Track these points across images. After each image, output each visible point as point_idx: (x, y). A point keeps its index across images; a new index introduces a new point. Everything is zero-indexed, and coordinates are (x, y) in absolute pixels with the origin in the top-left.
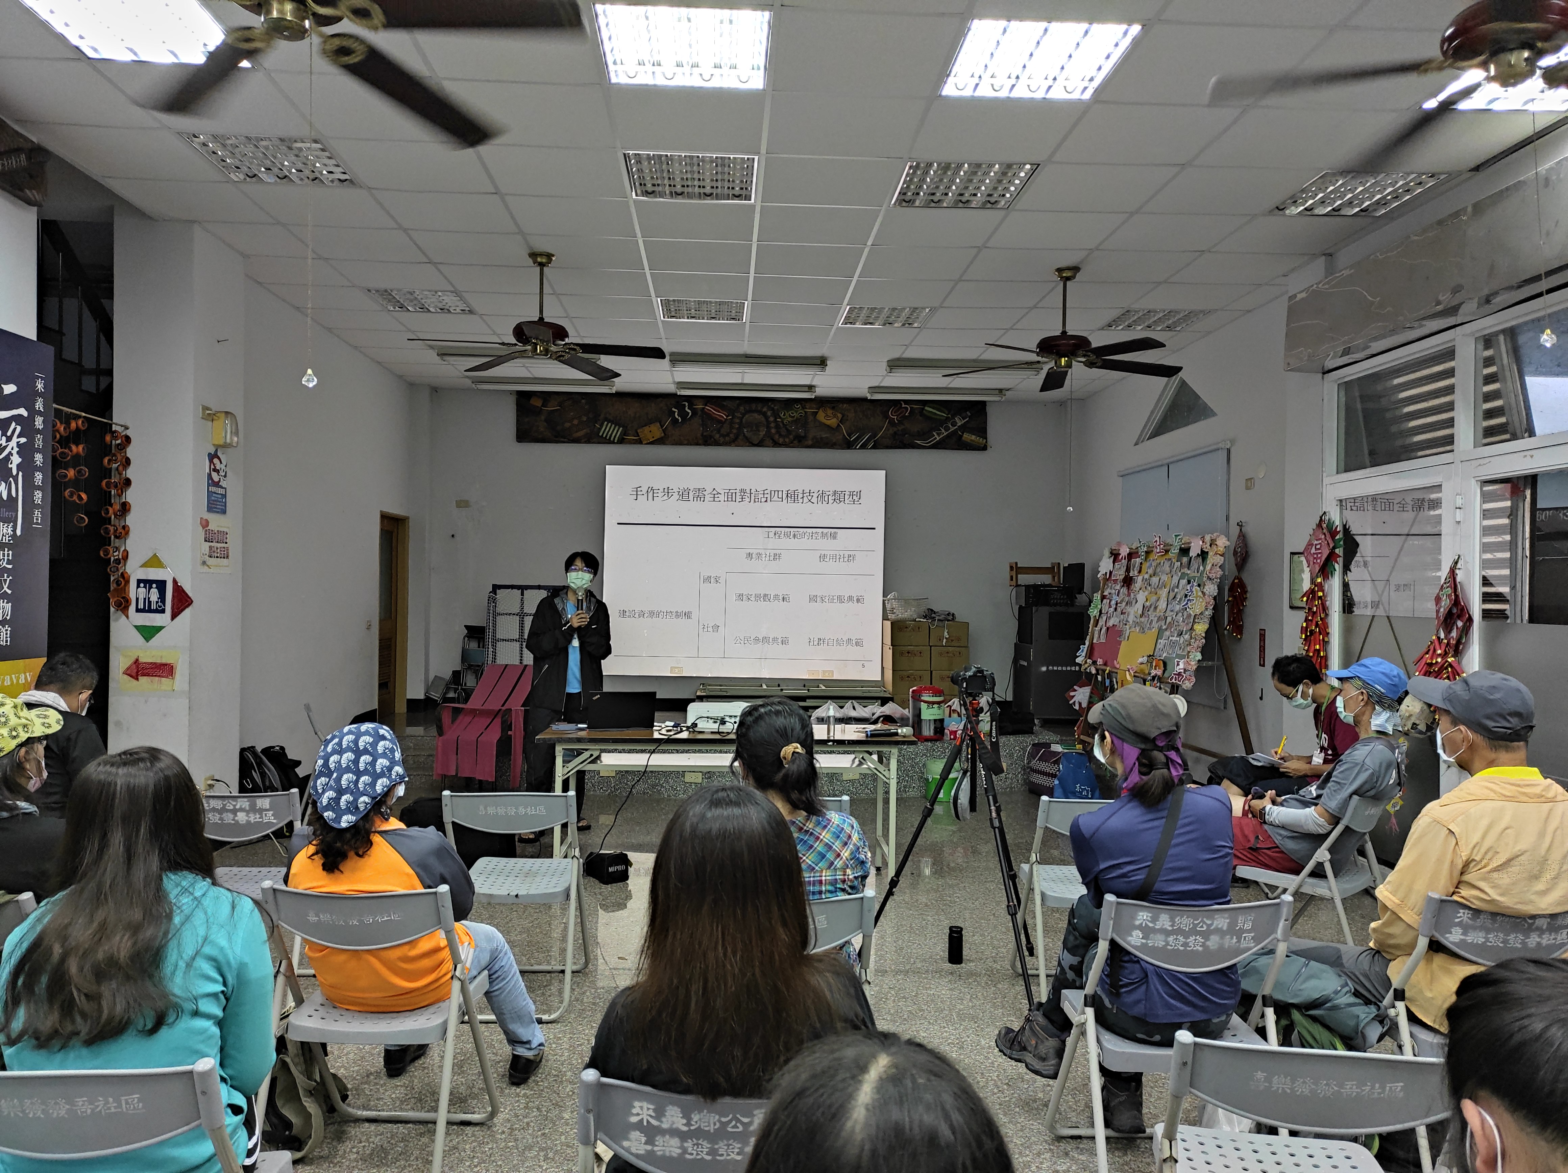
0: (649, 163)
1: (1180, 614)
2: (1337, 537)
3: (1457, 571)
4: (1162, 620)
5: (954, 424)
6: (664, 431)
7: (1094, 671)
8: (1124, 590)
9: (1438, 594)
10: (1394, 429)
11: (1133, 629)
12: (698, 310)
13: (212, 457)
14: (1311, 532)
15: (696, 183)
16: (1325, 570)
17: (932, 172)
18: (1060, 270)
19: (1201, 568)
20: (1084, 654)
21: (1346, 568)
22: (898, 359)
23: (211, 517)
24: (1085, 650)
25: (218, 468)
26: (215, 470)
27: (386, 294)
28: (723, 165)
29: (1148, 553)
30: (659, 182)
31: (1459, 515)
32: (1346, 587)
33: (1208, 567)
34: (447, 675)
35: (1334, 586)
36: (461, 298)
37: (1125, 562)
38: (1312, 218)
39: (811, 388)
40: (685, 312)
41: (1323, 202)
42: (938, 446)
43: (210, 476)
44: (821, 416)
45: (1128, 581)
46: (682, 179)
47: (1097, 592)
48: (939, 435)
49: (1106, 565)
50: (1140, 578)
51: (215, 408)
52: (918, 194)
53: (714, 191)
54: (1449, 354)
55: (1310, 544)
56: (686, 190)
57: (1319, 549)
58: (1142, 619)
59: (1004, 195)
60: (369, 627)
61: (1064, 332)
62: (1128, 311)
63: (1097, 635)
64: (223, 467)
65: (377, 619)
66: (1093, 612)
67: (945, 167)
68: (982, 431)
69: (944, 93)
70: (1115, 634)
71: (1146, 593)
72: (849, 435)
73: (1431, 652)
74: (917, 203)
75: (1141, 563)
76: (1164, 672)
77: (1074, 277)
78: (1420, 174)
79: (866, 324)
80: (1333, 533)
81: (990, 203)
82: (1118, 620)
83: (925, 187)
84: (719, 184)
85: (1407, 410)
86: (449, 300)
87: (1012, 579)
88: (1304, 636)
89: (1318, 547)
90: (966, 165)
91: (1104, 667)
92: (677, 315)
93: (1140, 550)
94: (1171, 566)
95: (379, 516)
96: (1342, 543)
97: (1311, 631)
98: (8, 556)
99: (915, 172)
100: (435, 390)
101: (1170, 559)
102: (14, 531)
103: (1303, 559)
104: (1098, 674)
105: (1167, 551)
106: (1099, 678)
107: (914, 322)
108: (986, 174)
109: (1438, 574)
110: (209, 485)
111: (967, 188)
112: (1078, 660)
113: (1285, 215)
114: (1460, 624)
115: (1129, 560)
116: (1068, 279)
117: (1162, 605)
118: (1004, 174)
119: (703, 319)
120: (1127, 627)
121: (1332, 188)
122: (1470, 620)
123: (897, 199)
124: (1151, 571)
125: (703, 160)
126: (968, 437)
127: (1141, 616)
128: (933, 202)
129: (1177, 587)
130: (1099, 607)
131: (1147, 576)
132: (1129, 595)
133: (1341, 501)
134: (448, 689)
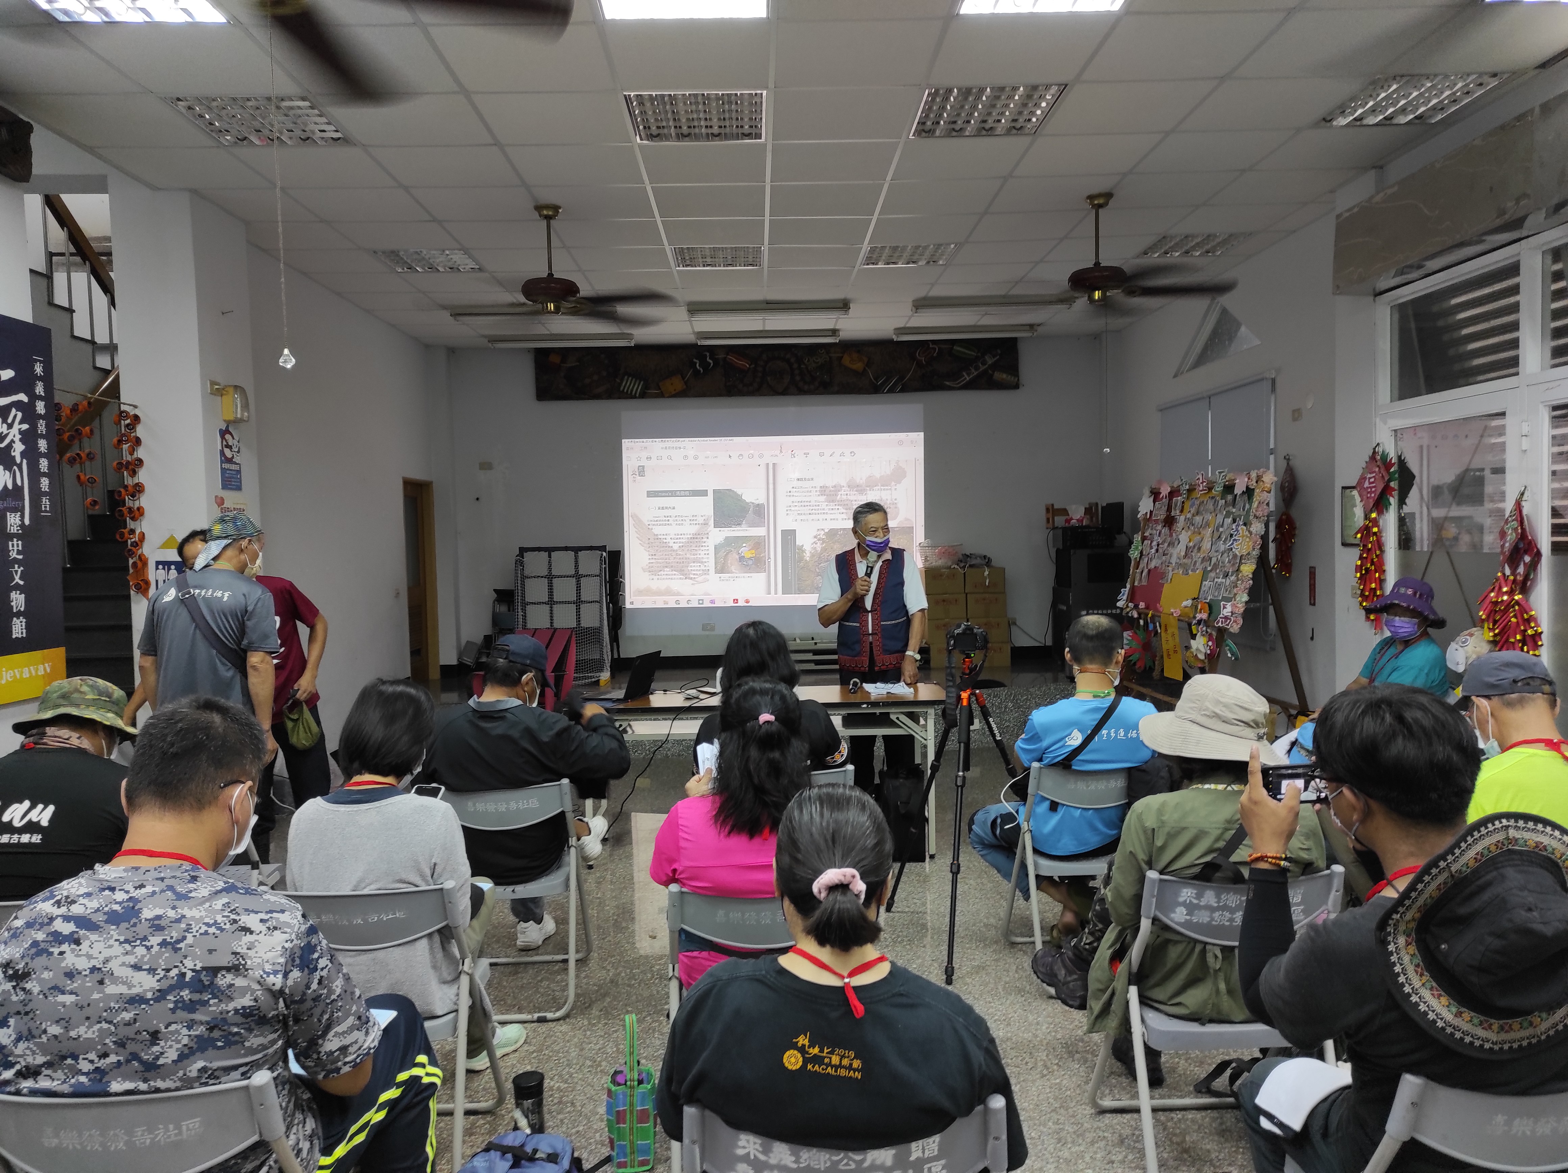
0: (652, 104)
1: (1226, 555)
2: (1392, 470)
3: (1523, 503)
4: (1207, 561)
5: (984, 363)
6: (686, 383)
7: (1136, 615)
8: (1165, 531)
9: (1503, 528)
10: (1452, 352)
11: (1176, 571)
12: (713, 257)
13: (223, 433)
14: (1364, 465)
15: (703, 123)
16: (1380, 505)
17: (952, 99)
18: (1091, 198)
19: (1247, 506)
20: (1125, 597)
21: (1402, 502)
22: (925, 299)
23: (226, 494)
24: (1127, 593)
25: (230, 444)
26: (228, 446)
27: (394, 256)
28: (730, 103)
29: (1190, 491)
30: (664, 124)
31: (1525, 444)
32: (1402, 521)
33: (1255, 505)
34: (478, 639)
35: (1389, 523)
36: (471, 257)
37: (1166, 501)
38: (1362, 129)
39: (834, 332)
40: (701, 260)
41: (1374, 111)
42: (969, 386)
43: (222, 453)
44: (846, 361)
45: (1169, 522)
46: (688, 119)
47: (1137, 532)
48: (968, 375)
49: (1146, 506)
50: (1182, 518)
51: (223, 381)
52: (938, 123)
53: (723, 131)
54: (1513, 270)
55: (1362, 479)
56: (692, 131)
57: (1373, 483)
58: (1185, 561)
59: (1030, 120)
60: (397, 595)
61: (1097, 264)
62: (1164, 237)
63: (1138, 577)
64: (236, 442)
65: (406, 588)
66: (1134, 554)
67: (966, 93)
68: (1013, 368)
69: (962, 12)
70: (1156, 577)
71: (1189, 533)
72: (876, 379)
73: (1497, 588)
74: (938, 133)
75: (1183, 502)
76: (1210, 615)
77: (1106, 204)
78: (1481, 75)
79: (888, 264)
80: (1387, 465)
81: (1015, 129)
82: (1160, 562)
83: (945, 115)
84: (727, 123)
85: (1465, 332)
86: (458, 258)
87: (1048, 521)
88: (1358, 575)
89: (1372, 480)
90: (988, 90)
91: (1147, 611)
92: (693, 263)
93: (1182, 489)
94: (1216, 503)
95: (401, 483)
96: (1397, 476)
97: (1367, 570)
98: (18, 545)
99: (933, 100)
100: (452, 351)
101: (1213, 498)
102: (22, 520)
103: (1355, 493)
104: (1139, 618)
105: (1210, 489)
106: (1142, 622)
107: (940, 259)
108: (1011, 97)
109: (1501, 505)
110: (222, 462)
111: (989, 114)
112: (1119, 604)
113: (1332, 126)
114: (1527, 559)
115: (1170, 500)
116: (1100, 206)
117: (1206, 545)
118: (1029, 97)
119: (720, 266)
120: (1170, 569)
121: (1383, 95)
122: (1539, 554)
123: (916, 130)
124: (1193, 510)
125: (708, 97)
126: (999, 376)
127: (1185, 556)
128: (955, 131)
129: (1222, 526)
130: (1140, 548)
131: (1189, 516)
132: (1171, 535)
133: (1395, 431)
134: (480, 653)
